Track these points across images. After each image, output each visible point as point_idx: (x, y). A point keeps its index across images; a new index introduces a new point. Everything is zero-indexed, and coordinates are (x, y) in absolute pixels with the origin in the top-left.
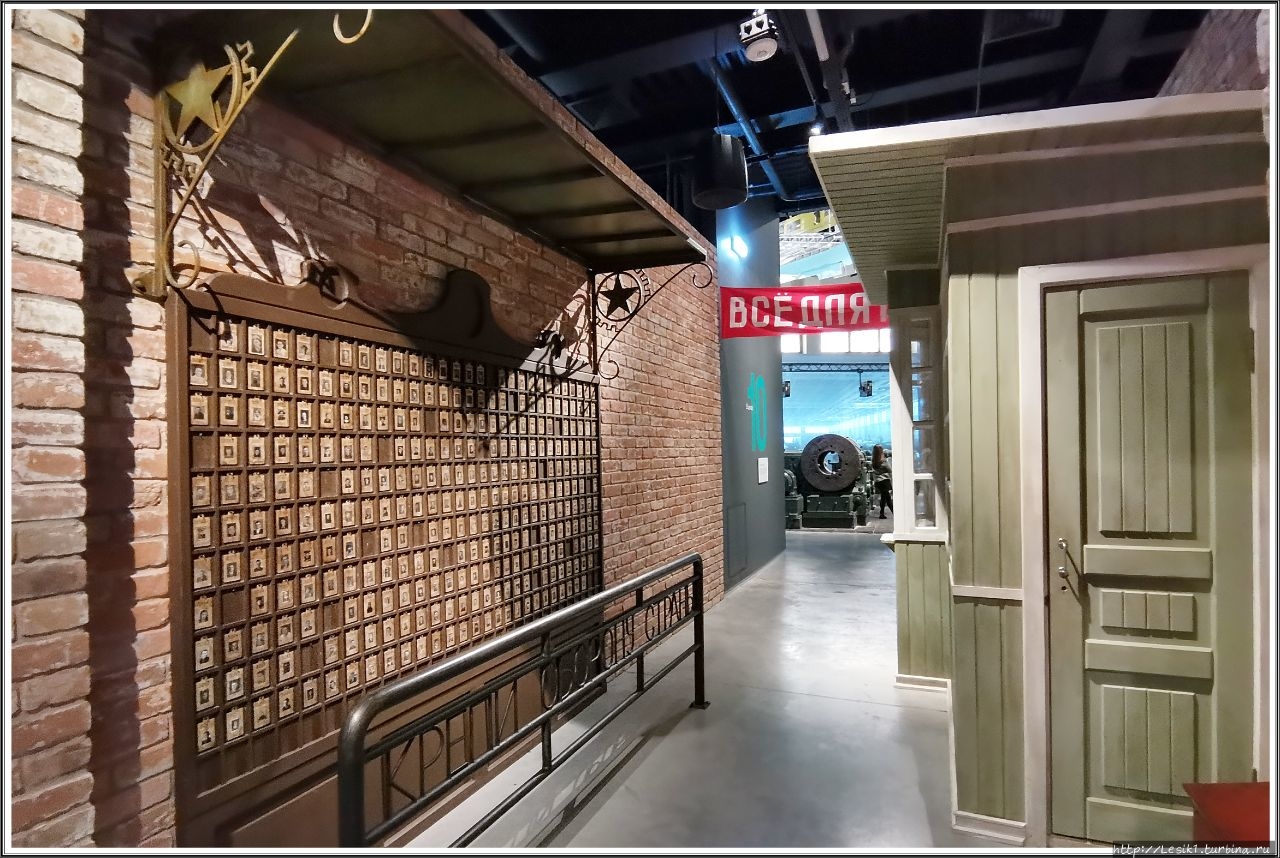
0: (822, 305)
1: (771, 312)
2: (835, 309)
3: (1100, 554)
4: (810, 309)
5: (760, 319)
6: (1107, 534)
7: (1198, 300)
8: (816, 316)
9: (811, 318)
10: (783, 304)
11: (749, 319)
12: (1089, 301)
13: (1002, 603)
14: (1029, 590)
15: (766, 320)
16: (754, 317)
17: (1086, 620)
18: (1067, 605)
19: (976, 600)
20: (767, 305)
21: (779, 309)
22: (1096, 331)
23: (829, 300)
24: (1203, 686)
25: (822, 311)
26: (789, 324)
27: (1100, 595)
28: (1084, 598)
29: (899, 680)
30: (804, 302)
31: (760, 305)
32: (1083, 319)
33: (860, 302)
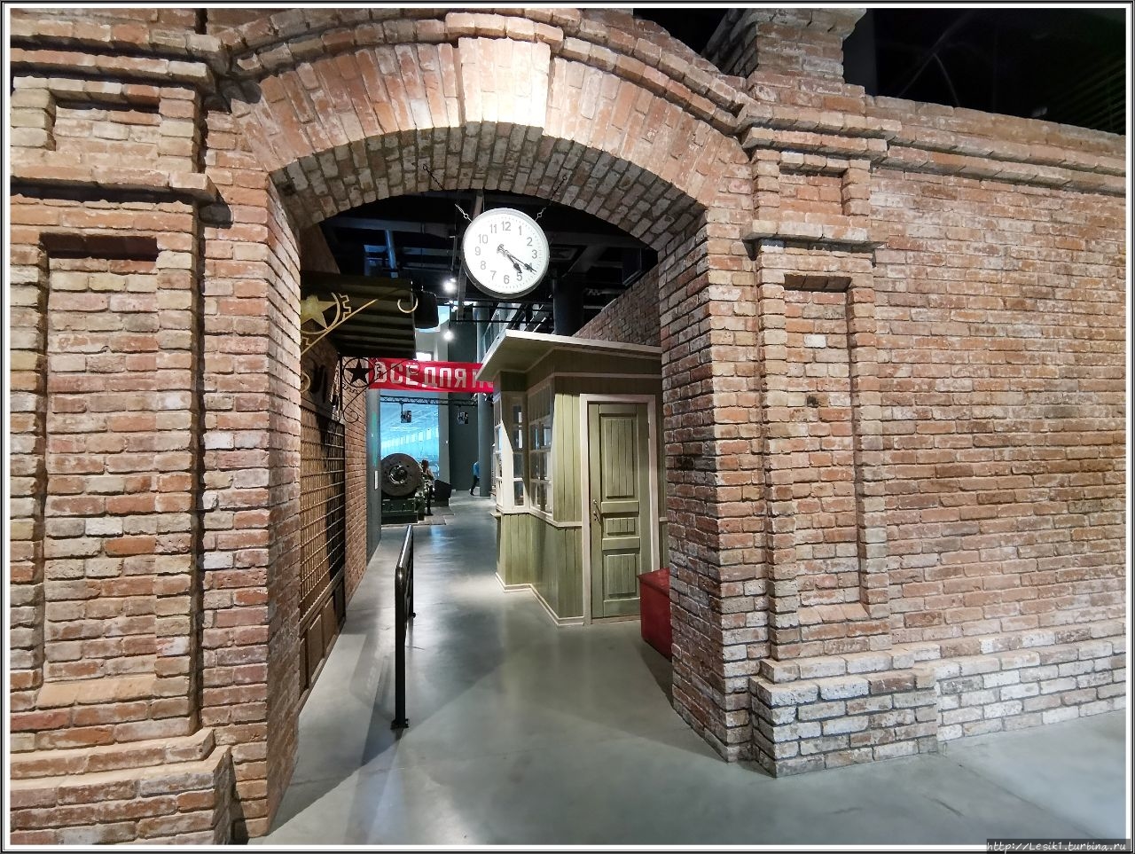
0: (438, 373)
1: (404, 374)
2: (445, 377)
3: (606, 505)
4: (430, 376)
5: (396, 378)
6: (608, 497)
7: (633, 412)
8: (434, 380)
9: (430, 381)
10: (413, 370)
11: (389, 378)
12: (603, 409)
13: (575, 528)
14: (584, 523)
15: (401, 379)
16: (392, 377)
17: (602, 531)
18: (597, 526)
19: (566, 528)
20: (401, 369)
21: (408, 373)
22: (604, 420)
23: (442, 370)
24: (636, 551)
25: (438, 377)
26: (416, 383)
27: (607, 521)
28: (602, 523)
29: (506, 588)
30: (426, 370)
31: (397, 370)
32: (601, 415)
33: (460, 374)
